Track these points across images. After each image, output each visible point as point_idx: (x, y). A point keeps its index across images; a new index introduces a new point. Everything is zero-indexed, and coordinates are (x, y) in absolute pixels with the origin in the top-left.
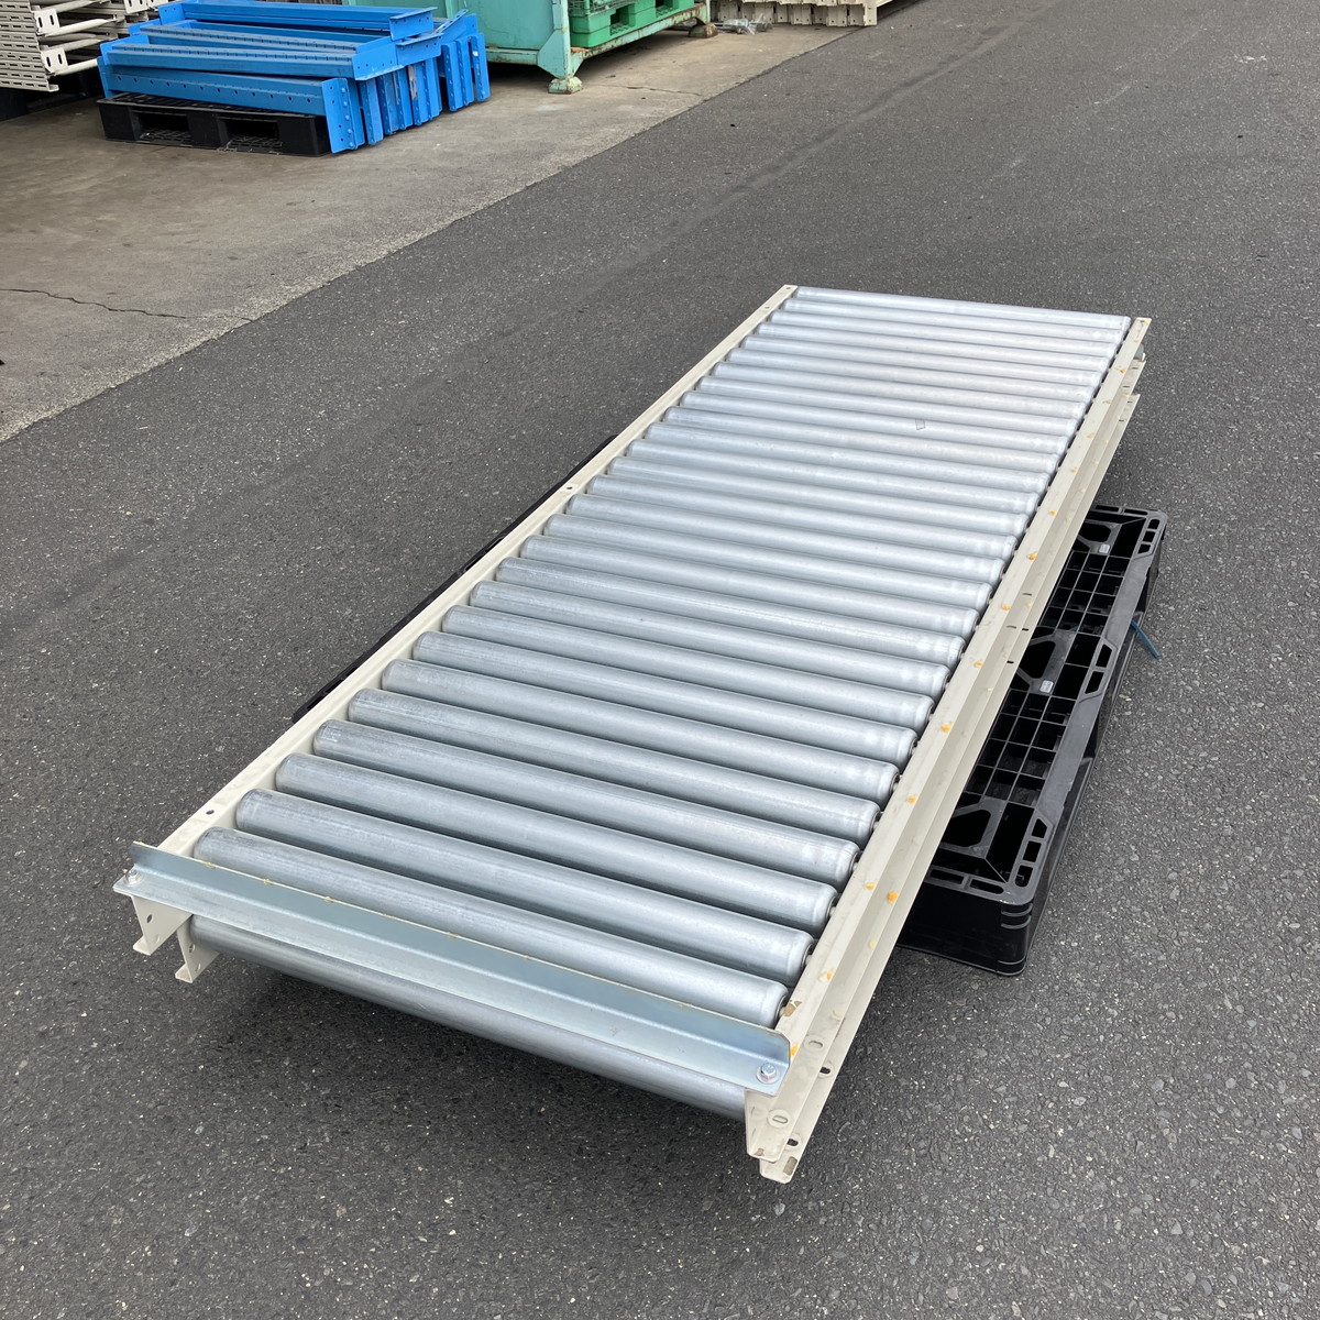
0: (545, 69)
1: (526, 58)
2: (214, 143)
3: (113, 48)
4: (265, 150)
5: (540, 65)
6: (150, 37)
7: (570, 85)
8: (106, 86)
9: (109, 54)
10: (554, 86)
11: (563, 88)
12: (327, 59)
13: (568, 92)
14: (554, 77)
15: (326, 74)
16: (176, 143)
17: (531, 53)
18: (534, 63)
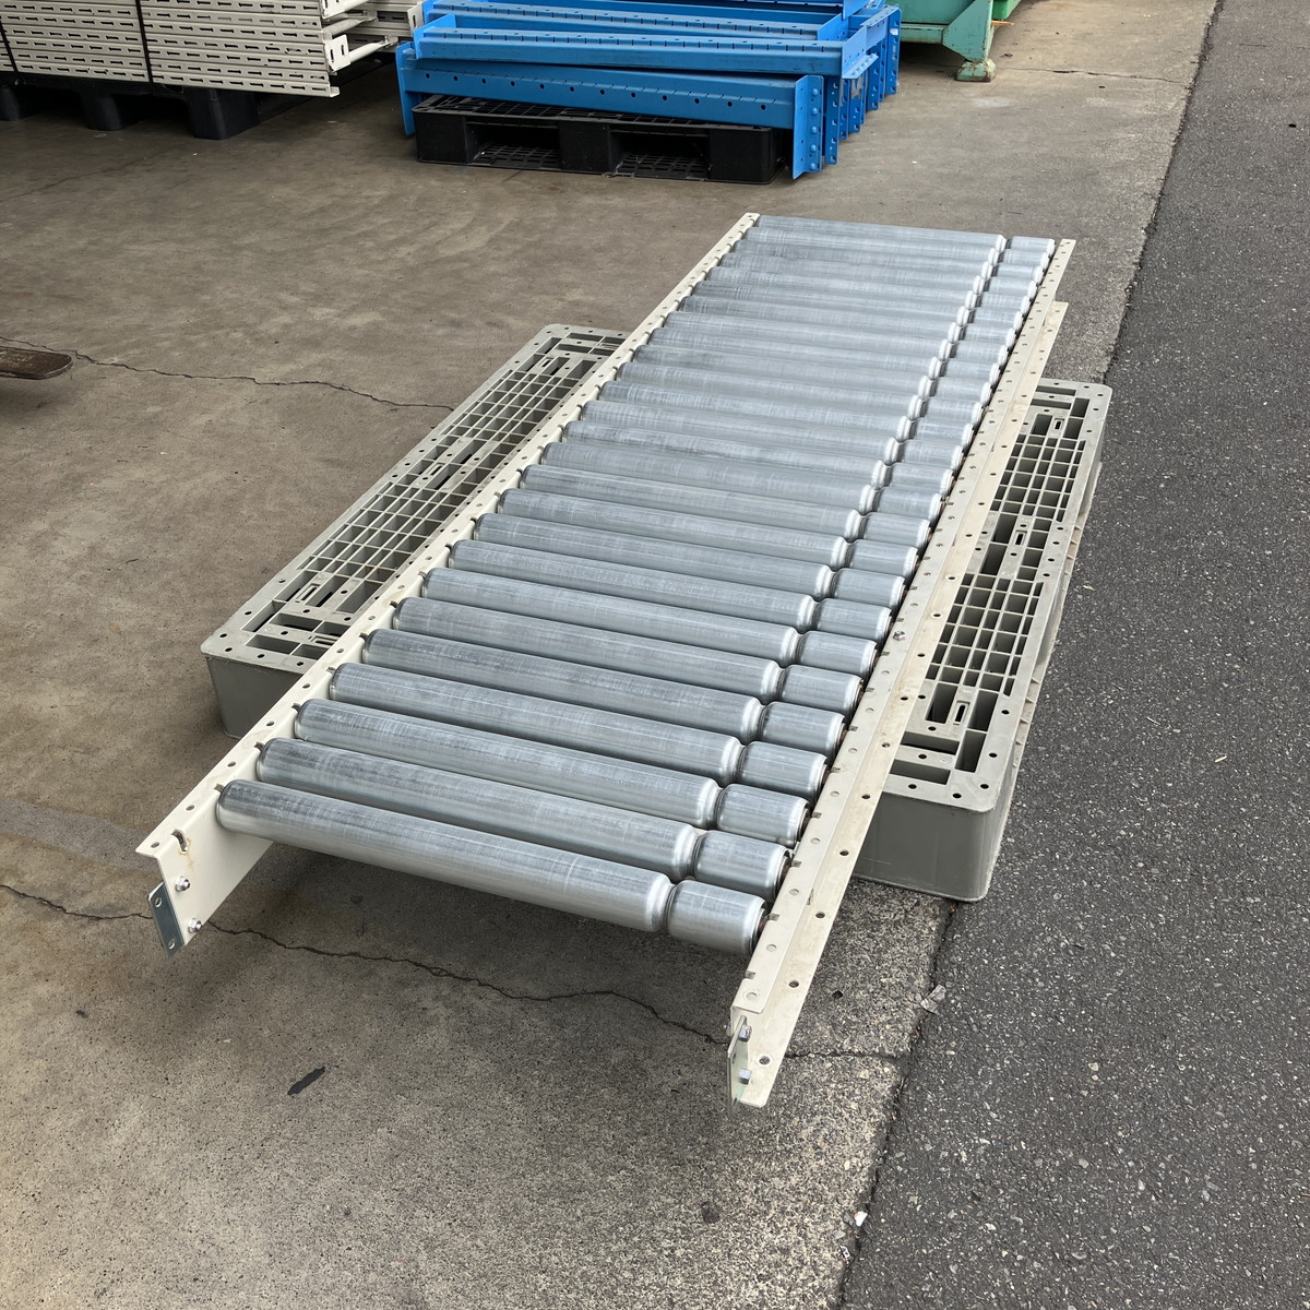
0: (954, 49)
1: (929, 34)
2: (598, 166)
3: (425, 35)
4: (678, 174)
5: (947, 43)
6: (457, 18)
7: (989, 70)
8: (403, 87)
9: (422, 44)
10: (966, 71)
11: (979, 72)
12: (787, 48)
13: (986, 79)
14: (966, 60)
15: (789, 70)
16: (532, 165)
17: (933, 28)
18: (939, 41)
